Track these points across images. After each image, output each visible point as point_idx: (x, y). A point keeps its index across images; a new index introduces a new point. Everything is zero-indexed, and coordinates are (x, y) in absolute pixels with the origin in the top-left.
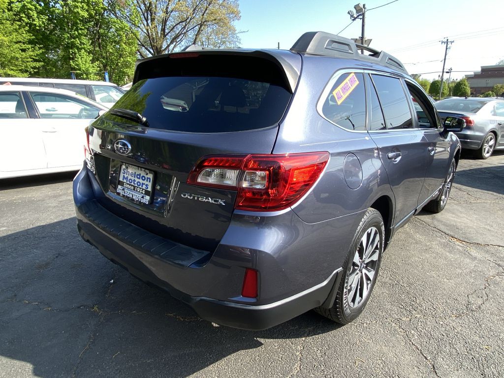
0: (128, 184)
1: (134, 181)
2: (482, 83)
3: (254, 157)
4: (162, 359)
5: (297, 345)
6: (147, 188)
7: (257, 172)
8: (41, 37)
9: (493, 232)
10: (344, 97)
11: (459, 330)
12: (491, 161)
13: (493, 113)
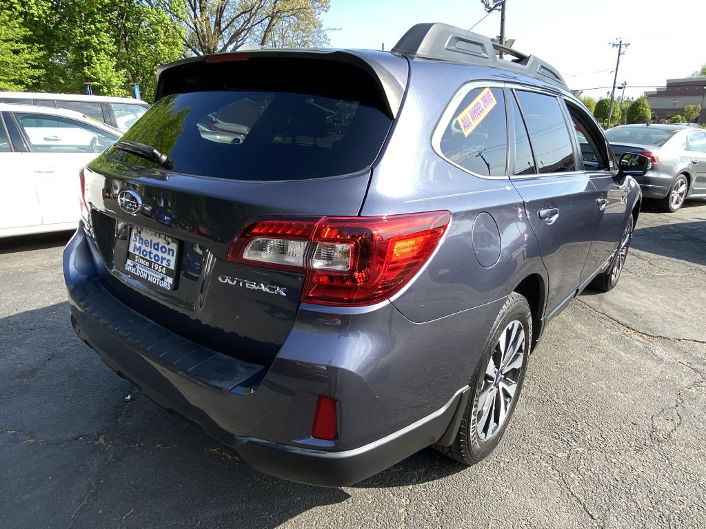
0: (141, 258)
1: (150, 253)
2: (667, 103)
3: (332, 221)
4: (197, 521)
5: (401, 497)
6: (169, 265)
7: (337, 246)
8: (42, 32)
9: (686, 319)
10: (475, 124)
11: (640, 472)
12: (680, 215)
13: (685, 146)
